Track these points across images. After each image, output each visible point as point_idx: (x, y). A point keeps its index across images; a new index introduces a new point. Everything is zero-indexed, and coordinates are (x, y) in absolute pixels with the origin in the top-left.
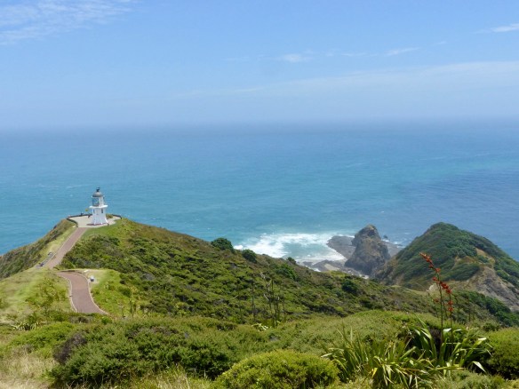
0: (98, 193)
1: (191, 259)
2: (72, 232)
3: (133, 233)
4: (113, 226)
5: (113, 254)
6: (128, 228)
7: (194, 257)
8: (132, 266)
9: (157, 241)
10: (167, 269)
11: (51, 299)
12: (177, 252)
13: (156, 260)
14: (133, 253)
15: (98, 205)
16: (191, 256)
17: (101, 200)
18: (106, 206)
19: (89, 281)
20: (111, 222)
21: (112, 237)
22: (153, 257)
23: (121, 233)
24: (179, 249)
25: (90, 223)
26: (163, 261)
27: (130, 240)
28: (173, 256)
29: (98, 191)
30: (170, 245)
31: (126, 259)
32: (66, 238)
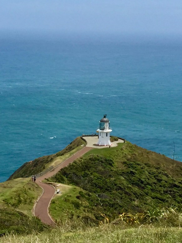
0: (105, 119)
1: (175, 186)
2: (78, 150)
3: (129, 157)
4: (113, 148)
5: (102, 173)
6: (126, 152)
7: (178, 184)
8: (116, 185)
9: (149, 166)
10: (150, 191)
11: (20, 201)
12: (164, 178)
13: (142, 182)
14: (123, 174)
15: (103, 129)
16: (176, 183)
17: (106, 125)
18: (110, 130)
19: (56, 193)
20: (114, 144)
21: (108, 158)
22: (140, 179)
23: (118, 155)
24: (167, 176)
25: (96, 143)
26: (148, 184)
27: (124, 163)
28: (159, 181)
29: (105, 117)
30: (159, 171)
31: (113, 179)
32: (71, 154)
